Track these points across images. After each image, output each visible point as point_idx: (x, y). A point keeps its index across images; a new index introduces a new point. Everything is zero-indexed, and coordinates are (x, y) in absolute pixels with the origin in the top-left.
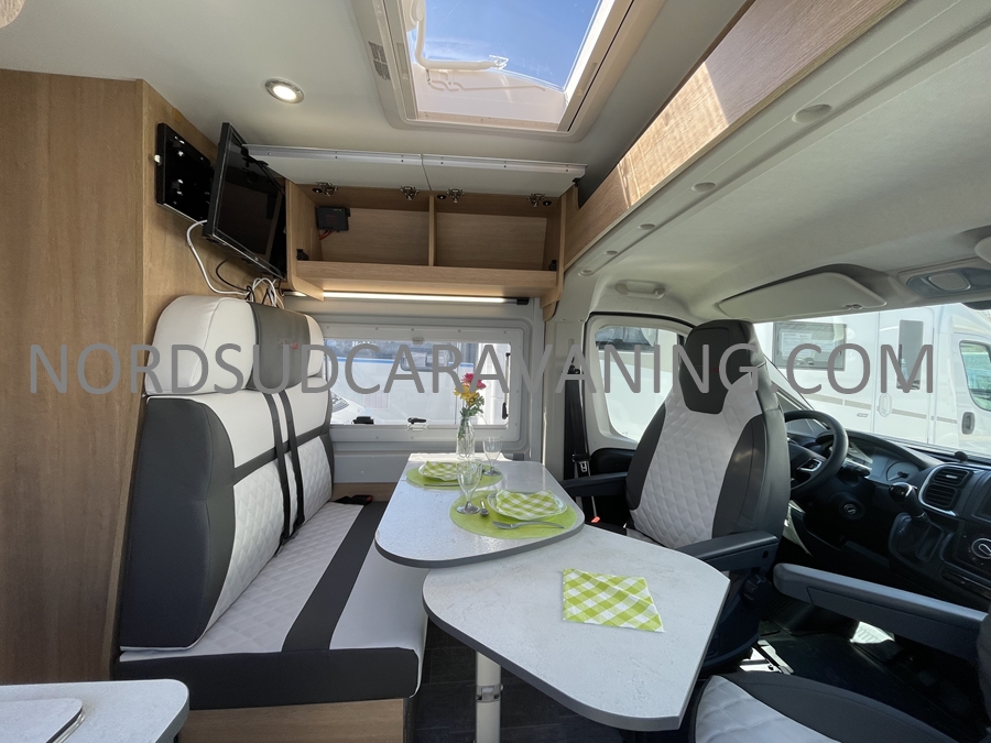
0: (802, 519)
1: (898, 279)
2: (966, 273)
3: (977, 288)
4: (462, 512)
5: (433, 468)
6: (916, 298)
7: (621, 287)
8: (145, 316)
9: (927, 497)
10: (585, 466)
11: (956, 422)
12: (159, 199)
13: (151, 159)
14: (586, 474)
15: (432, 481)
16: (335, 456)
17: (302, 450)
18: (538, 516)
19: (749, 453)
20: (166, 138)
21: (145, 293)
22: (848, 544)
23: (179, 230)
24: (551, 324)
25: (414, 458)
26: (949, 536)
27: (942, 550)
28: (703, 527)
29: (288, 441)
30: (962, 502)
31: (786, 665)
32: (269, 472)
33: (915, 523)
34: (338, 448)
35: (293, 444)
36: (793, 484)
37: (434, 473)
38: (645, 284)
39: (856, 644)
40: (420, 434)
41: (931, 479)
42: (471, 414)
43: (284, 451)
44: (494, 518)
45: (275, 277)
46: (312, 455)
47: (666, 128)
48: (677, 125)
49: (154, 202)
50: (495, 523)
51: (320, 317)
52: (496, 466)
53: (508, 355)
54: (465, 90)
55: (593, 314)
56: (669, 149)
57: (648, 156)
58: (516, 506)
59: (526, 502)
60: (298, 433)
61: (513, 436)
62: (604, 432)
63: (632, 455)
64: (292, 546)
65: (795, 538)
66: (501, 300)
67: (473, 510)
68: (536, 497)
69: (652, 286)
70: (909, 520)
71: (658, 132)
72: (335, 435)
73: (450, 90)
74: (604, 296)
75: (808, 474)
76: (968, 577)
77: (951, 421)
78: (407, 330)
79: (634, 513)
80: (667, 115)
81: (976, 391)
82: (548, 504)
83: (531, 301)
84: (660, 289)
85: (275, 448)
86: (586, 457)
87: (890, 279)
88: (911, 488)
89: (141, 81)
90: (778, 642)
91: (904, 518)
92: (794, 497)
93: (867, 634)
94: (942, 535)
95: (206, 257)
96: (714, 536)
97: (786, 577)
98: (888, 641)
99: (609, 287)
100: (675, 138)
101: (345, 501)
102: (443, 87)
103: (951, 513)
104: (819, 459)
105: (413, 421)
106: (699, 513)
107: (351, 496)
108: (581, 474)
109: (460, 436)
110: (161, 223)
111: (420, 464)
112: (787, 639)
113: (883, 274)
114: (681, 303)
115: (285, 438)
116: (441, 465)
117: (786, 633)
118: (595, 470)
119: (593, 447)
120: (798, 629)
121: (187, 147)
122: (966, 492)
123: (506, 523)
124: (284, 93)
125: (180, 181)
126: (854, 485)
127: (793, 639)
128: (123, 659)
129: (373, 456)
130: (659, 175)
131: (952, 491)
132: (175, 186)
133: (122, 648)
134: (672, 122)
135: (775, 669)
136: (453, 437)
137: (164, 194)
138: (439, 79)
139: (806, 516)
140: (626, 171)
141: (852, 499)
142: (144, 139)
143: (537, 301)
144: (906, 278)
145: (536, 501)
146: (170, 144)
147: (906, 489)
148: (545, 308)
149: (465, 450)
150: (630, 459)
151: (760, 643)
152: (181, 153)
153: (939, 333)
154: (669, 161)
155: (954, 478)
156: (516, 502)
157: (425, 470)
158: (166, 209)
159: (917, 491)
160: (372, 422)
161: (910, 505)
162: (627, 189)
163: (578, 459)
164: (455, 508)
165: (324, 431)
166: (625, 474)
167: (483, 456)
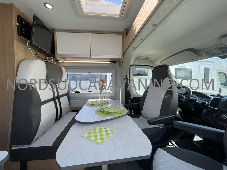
0: (181, 112)
1: (203, 52)
2: (220, 48)
3: (223, 52)
4: (98, 111)
5: (93, 102)
6: (208, 56)
7: (138, 58)
8: (16, 63)
9: (211, 105)
10: (130, 101)
11: (217, 91)
12: (18, 34)
13: (16, 24)
14: (130, 103)
15: (92, 105)
16: (71, 101)
17: (61, 99)
18: (116, 112)
19: (168, 96)
20: (20, 19)
21: (15, 58)
22: (192, 117)
23: (25, 43)
24: (121, 68)
25: (89, 100)
26: (216, 114)
27: (214, 117)
28: (158, 114)
29: (57, 96)
30: (219, 106)
31: (177, 146)
32: (52, 103)
33: (208, 111)
34: (71, 99)
35: (58, 97)
36: (179, 103)
37: (93, 103)
38: (143, 58)
39: (194, 141)
40: (91, 95)
41: (211, 101)
42: (102, 90)
43: (56, 99)
44: (105, 112)
45: (53, 56)
46: (64, 100)
47: (144, 9)
48: (146, 8)
49: (17, 35)
50: (105, 113)
51: (66, 67)
52: (108, 102)
53: (111, 76)
54: (96, 6)
55: (131, 65)
56: (144, 14)
57: (140, 19)
58: (111, 110)
59: (114, 109)
60: (60, 94)
61: (113, 95)
62: (135, 93)
63: (141, 98)
64: (59, 121)
65: (180, 117)
66: (109, 62)
67: (101, 110)
68: (116, 107)
69: (145, 58)
70: (206, 111)
71: (142, 11)
72: (70, 96)
73: (92, 6)
74: (134, 61)
75: (182, 101)
76: (220, 123)
77: (216, 91)
78: (87, 70)
79: (142, 112)
80: (144, 6)
81: (222, 84)
82: (119, 109)
83: (116, 62)
84: (147, 59)
85: (53, 98)
86: (130, 99)
87: (201, 52)
88: (207, 103)
89: (12, 4)
90: (176, 141)
91: (205, 110)
92: (179, 106)
93: (197, 138)
94: (214, 114)
95: (33, 50)
96: (160, 116)
97: (176, 124)
98: (202, 140)
99: (135, 58)
100: (145, 11)
101: (73, 111)
102: (90, 5)
103: (217, 108)
104: (185, 97)
105: (89, 92)
106: (156, 111)
107: (74, 110)
108: (129, 103)
109: (100, 95)
110: (20, 41)
111: (90, 102)
112: (178, 140)
113: (200, 51)
114: (152, 62)
115: (56, 95)
116: (95, 102)
117: (178, 139)
118: (132, 102)
119: (132, 97)
120: (181, 138)
121: (25, 21)
122: (220, 103)
123: (108, 113)
124: (49, 6)
125: (24, 30)
126: (193, 103)
127: (179, 140)
128: (12, 148)
129: (80, 100)
130: (142, 22)
131: (217, 103)
132: (22, 31)
133: (12, 146)
134: (145, 7)
135: (175, 147)
136: (98, 95)
137: (20, 33)
138: (89, 3)
139: (182, 111)
140: (135, 24)
141: (193, 107)
142: (14, 19)
143: (118, 62)
144: (205, 51)
145: (116, 108)
146: (21, 21)
147: (206, 103)
148: (120, 64)
149: (101, 98)
150: (140, 99)
151: (171, 141)
152: (24, 23)
153: (213, 70)
154: (144, 18)
155: (217, 100)
156: (111, 109)
157: (91, 103)
158: (21, 37)
159: (208, 103)
160: (79, 92)
161: (206, 107)
162: (135, 29)
163: (128, 100)
164: (96, 111)
165: (67, 94)
166: (139, 103)
167: (105, 100)
